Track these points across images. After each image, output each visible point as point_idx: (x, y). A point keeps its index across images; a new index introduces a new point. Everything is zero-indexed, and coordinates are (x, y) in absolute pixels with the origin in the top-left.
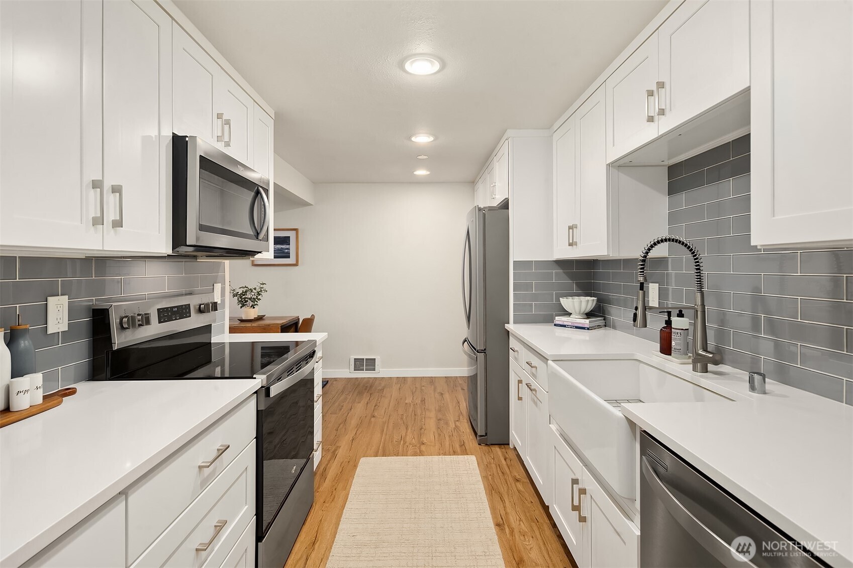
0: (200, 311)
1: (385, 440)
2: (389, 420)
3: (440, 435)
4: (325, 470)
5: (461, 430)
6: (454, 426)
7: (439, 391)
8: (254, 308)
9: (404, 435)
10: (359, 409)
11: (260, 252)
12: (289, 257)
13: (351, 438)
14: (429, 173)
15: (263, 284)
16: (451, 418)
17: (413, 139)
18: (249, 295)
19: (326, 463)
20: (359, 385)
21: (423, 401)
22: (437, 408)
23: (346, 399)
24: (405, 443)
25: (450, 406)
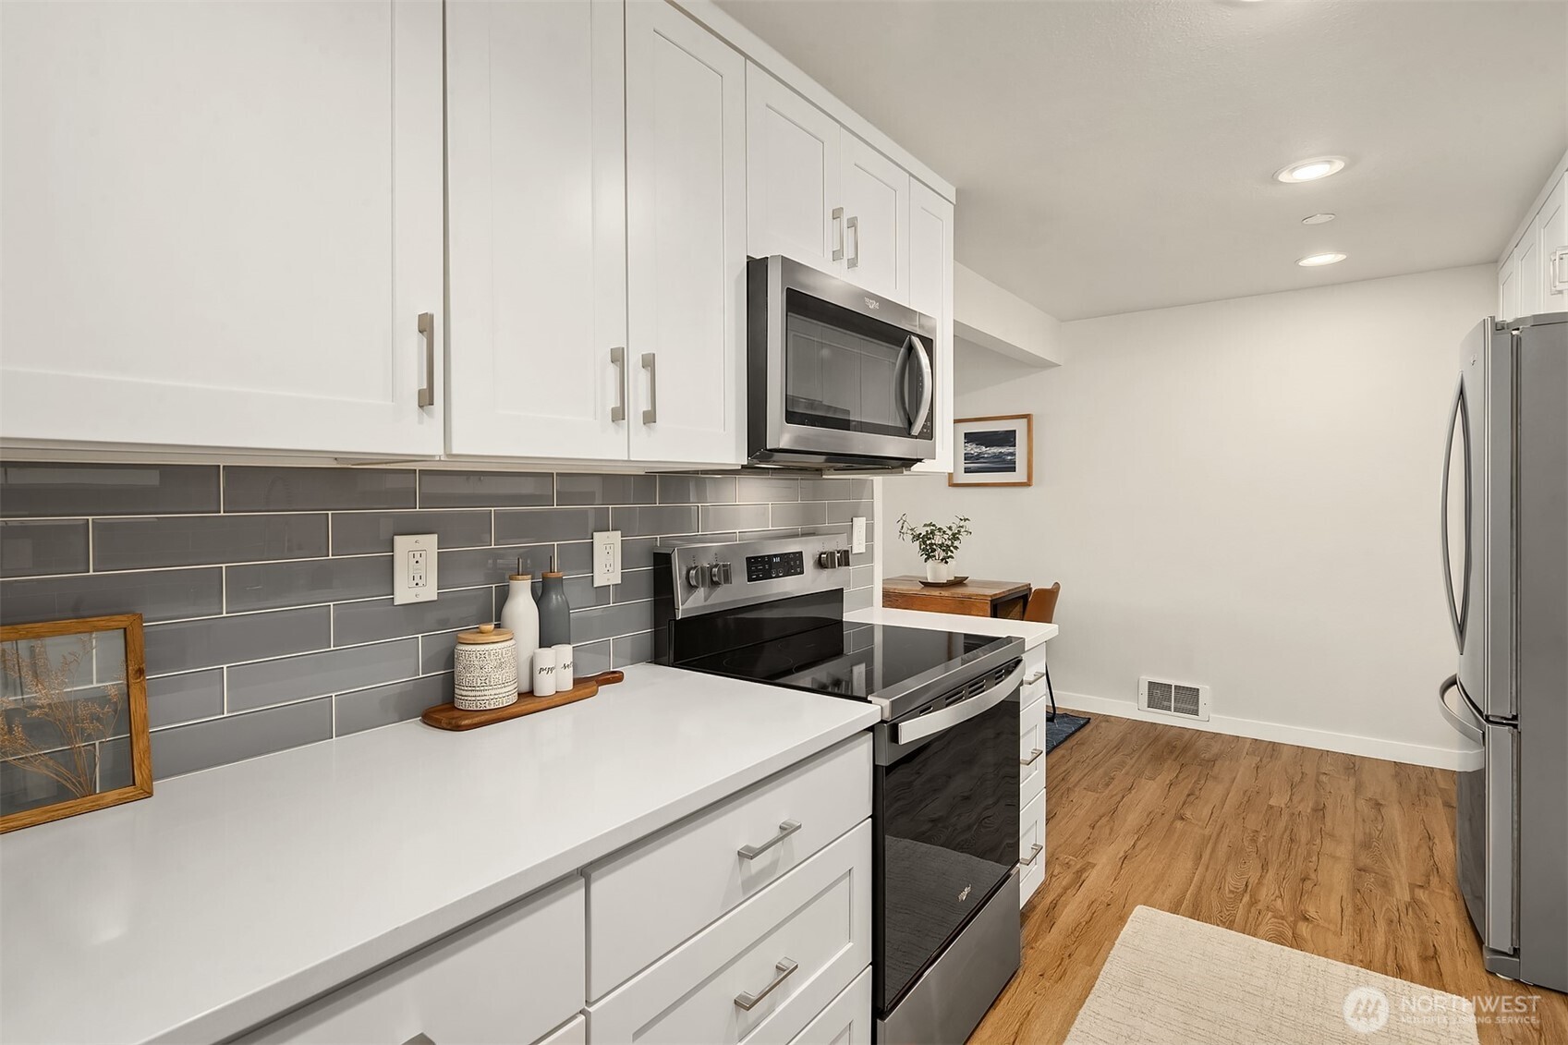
0: (821, 564)
1: (1202, 881)
2: (1219, 835)
3: (1358, 910)
4: (1054, 905)
5: (1432, 917)
6: (1407, 898)
7: (1369, 795)
8: (946, 562)
9: (1253, 880)
10: (1150, 792)
11: (920, 460)
12: (1011, 468)
13: (1122, 854)
14: (1344, 257)
15: (965, 520)
16: (1402, 874)
17: (1284, 177)
18: (938, 539)
19: (1060, 890)
20: (1156, 739)
21: (1319, 810)
22: (1360, 837)
23: (1122, 764)
24: (1254, 902)
25: (1400, 839)
